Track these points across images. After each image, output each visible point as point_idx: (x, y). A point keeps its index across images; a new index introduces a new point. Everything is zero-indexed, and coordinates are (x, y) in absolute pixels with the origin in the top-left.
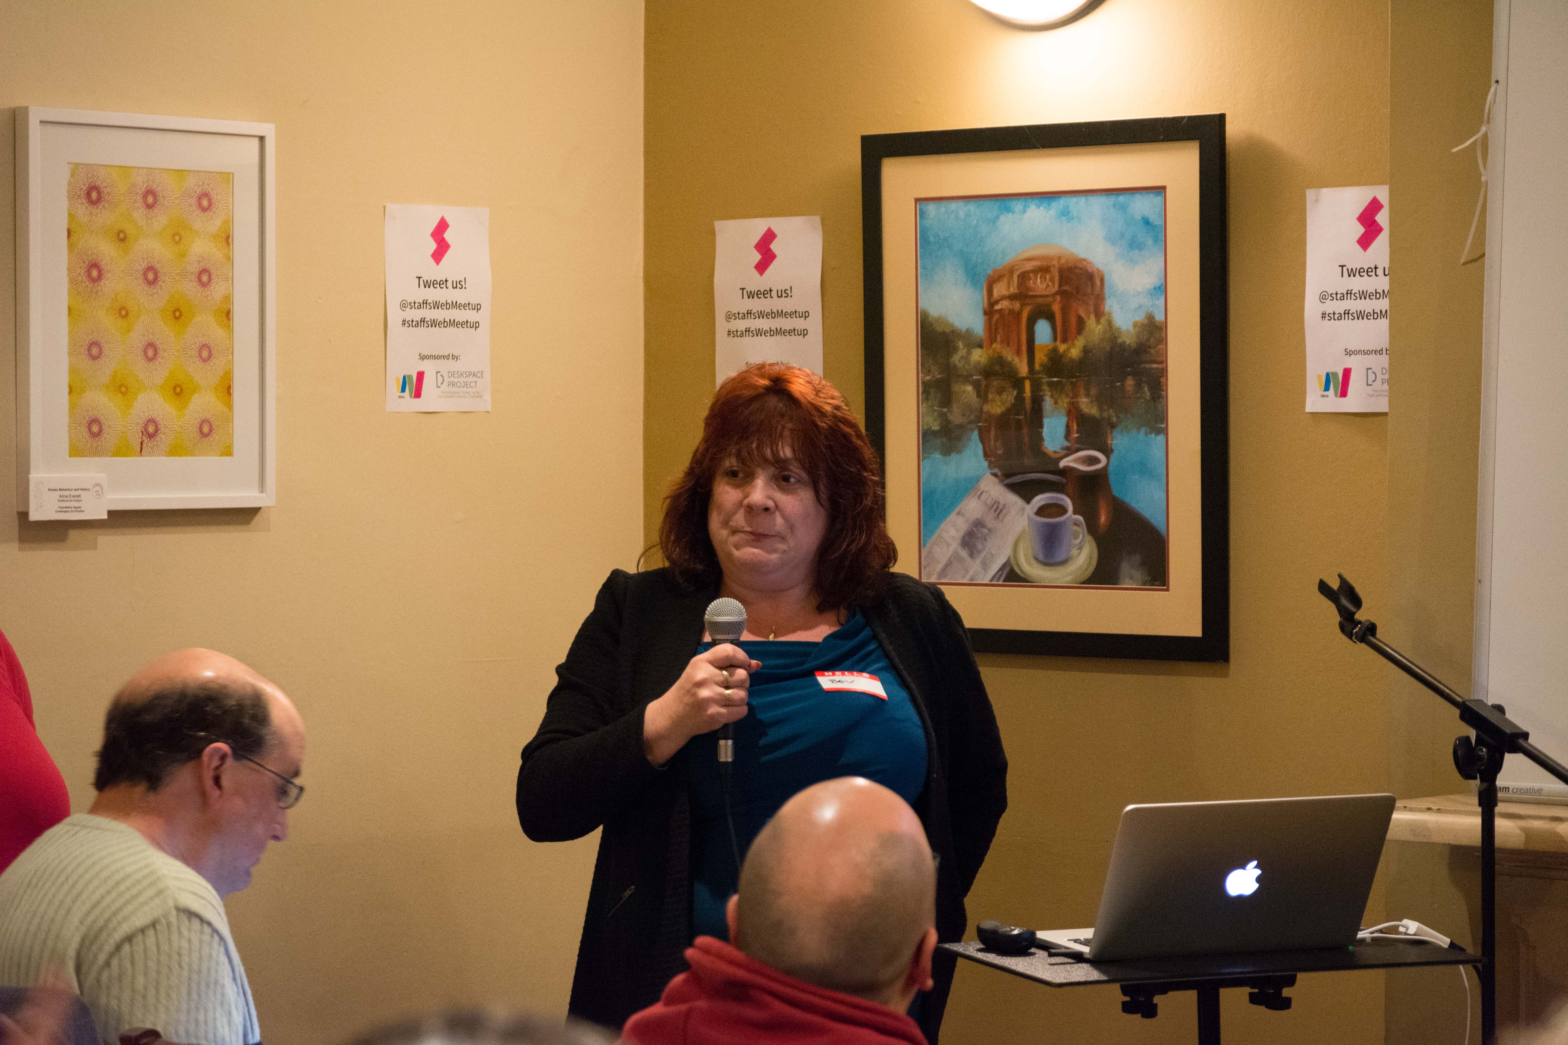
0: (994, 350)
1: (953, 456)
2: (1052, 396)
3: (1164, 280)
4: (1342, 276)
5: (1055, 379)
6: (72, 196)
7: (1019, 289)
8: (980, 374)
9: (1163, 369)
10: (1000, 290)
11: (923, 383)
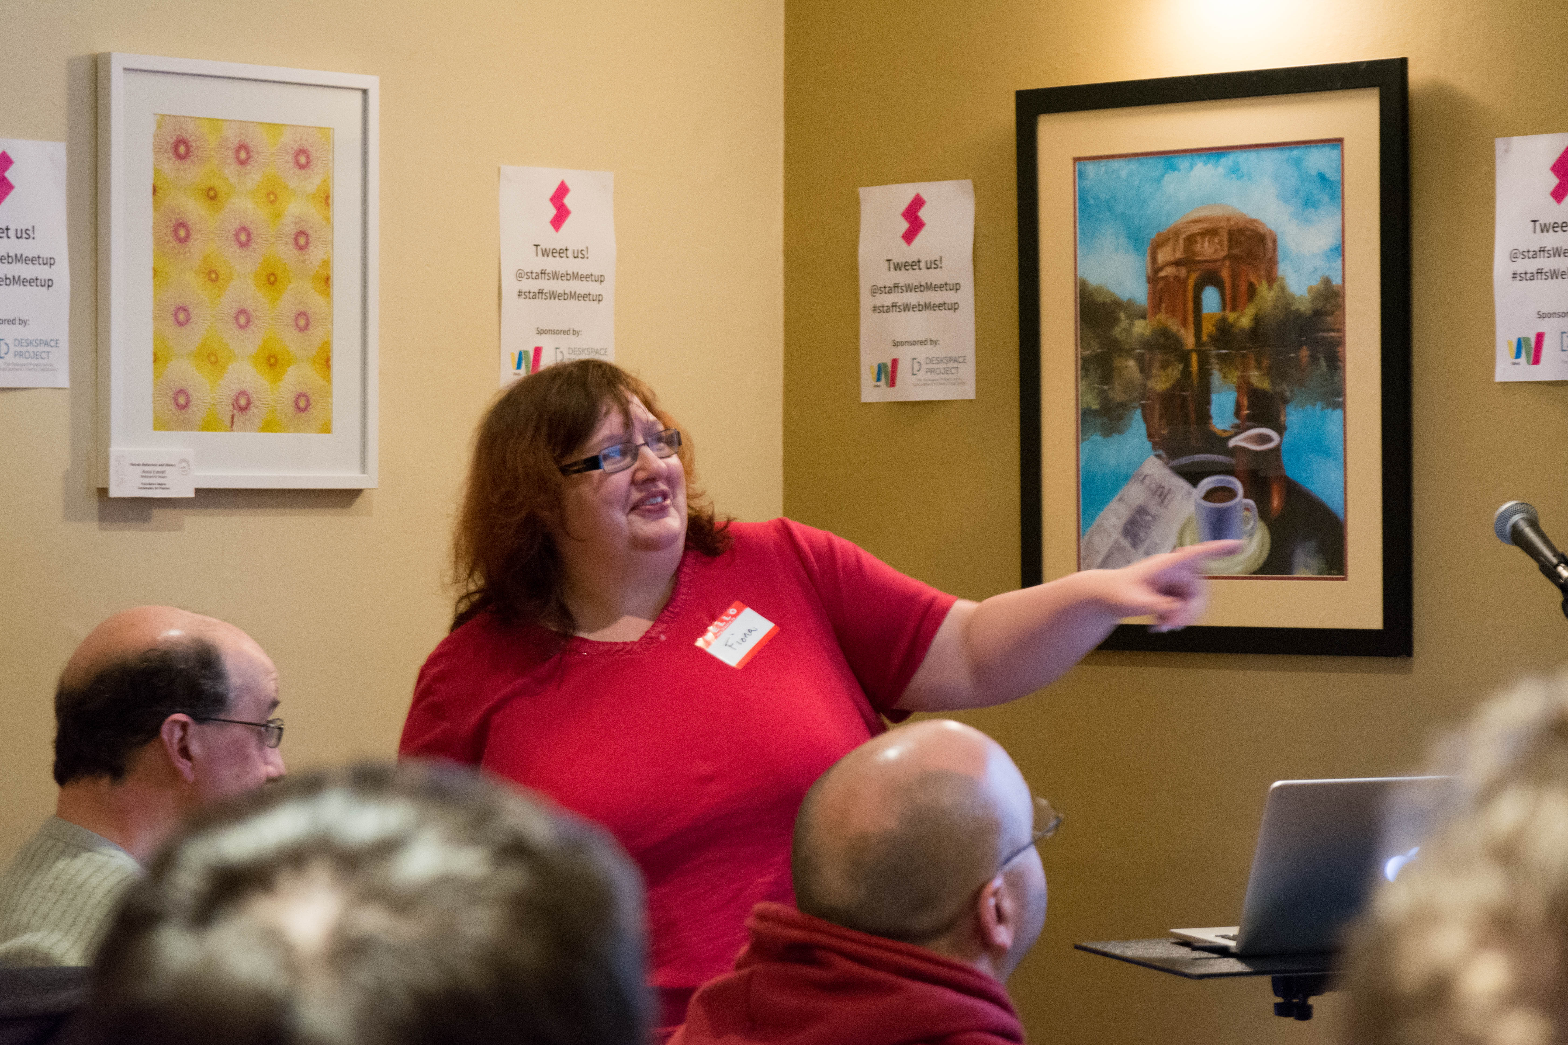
0: (1159, 320)
1: (1115, 437)
2: (1220, 370)
4: (1535, 232)
5: (1224, 351)
6: (157, 150)
7: (1184, 254)
8: (1144, 348)
9: (1340, 338)
11: (1082, 358)
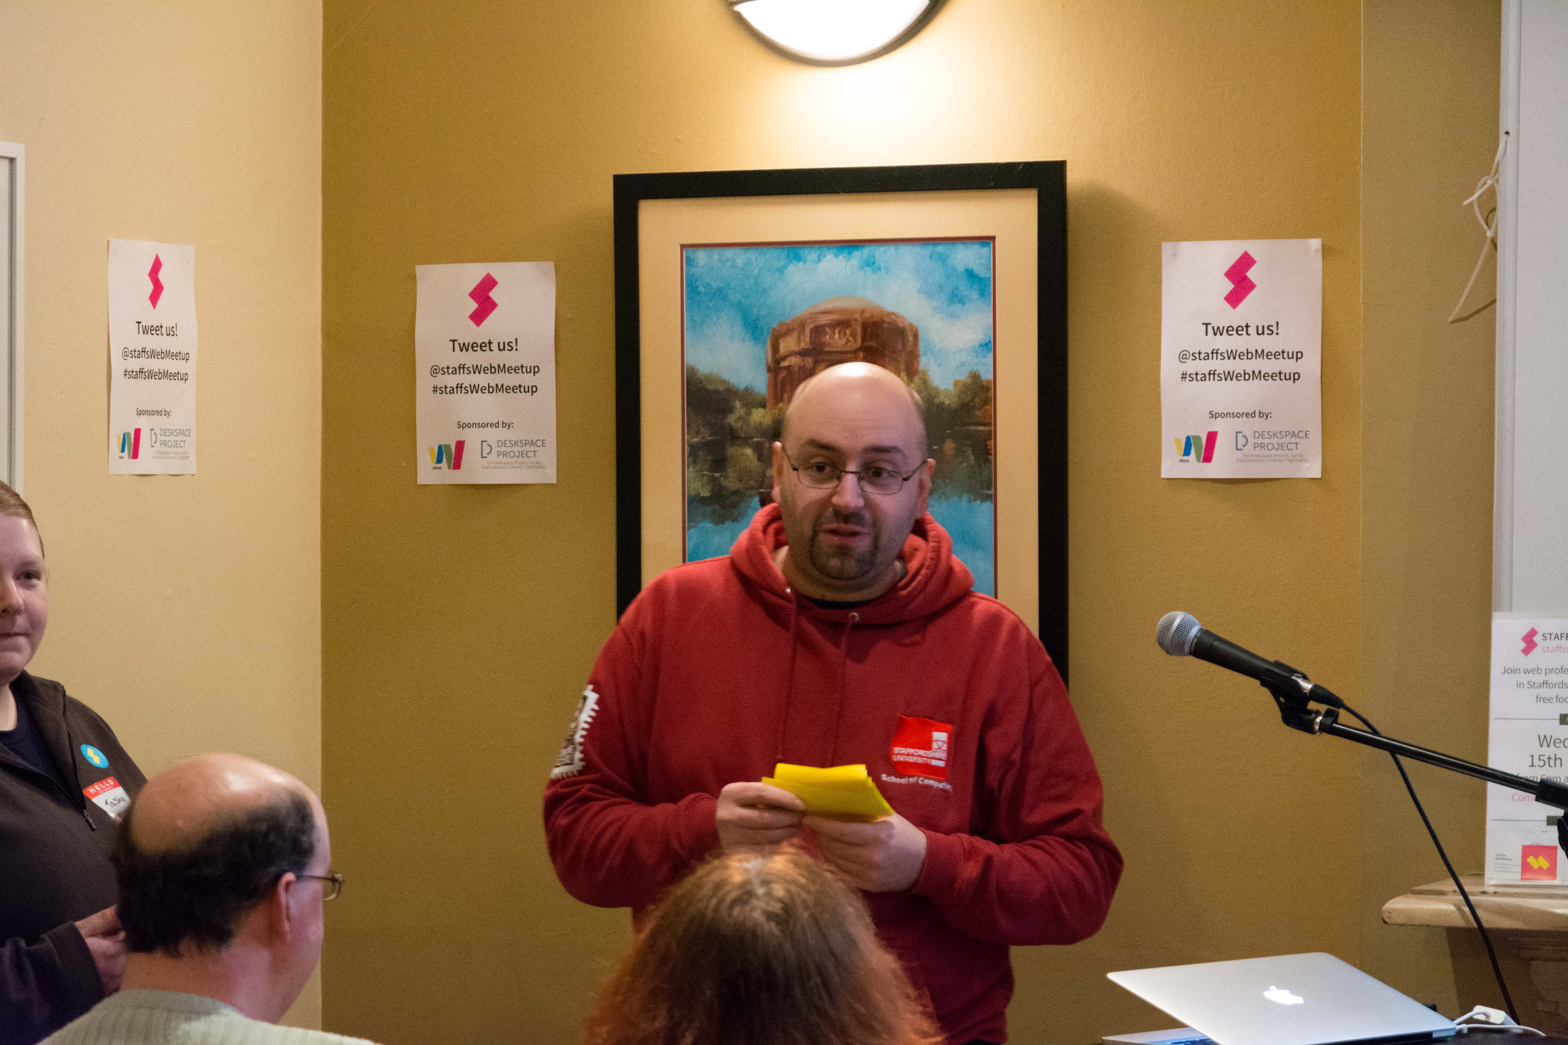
3: (992, 336)
7: (811, 344)
8: (762, 436)
9: (990, 432)
10: (787, 345)
11: (689, 445)
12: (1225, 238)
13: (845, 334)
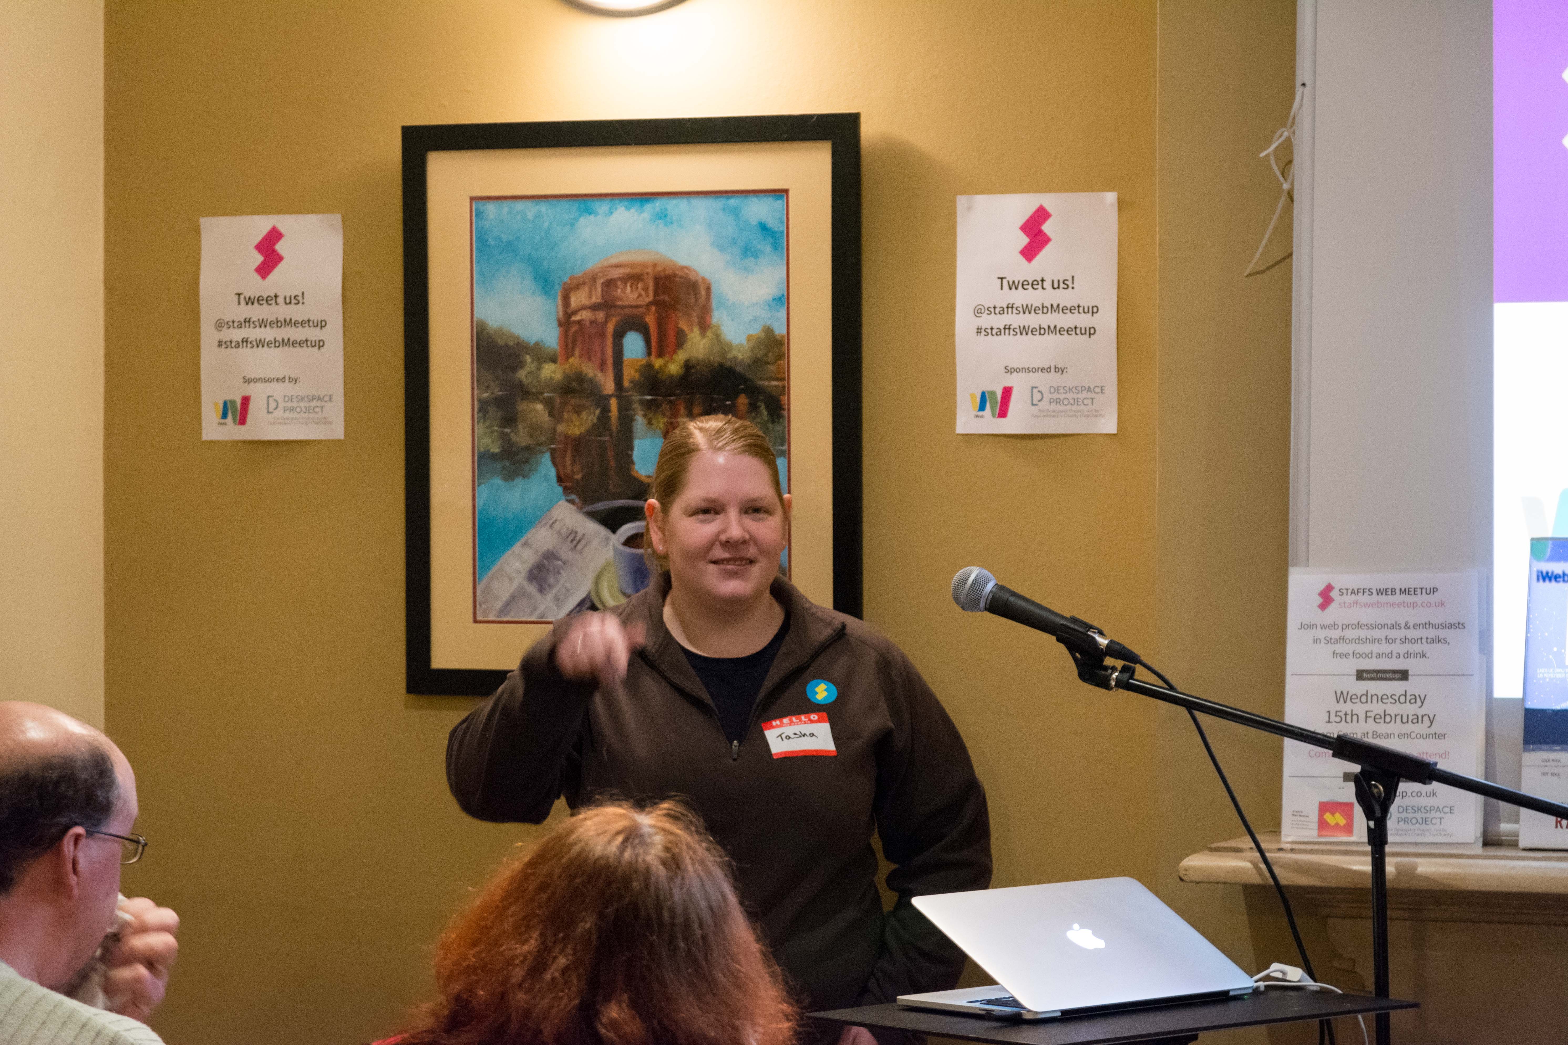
0: (571, 365)
1: (519, 481)
2: (645, 416)
3: (786, 290)
4: (1002, 289)
5: (649, 397)
7: (603, 298)
8: (553, 391)
9: (784, 387)
10: (578, 299)
11: (480, 401)
12: (1021, 191)
13: (637, 288)
